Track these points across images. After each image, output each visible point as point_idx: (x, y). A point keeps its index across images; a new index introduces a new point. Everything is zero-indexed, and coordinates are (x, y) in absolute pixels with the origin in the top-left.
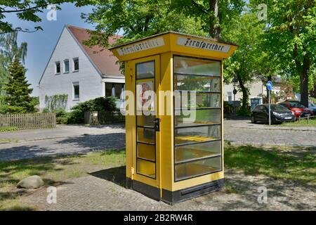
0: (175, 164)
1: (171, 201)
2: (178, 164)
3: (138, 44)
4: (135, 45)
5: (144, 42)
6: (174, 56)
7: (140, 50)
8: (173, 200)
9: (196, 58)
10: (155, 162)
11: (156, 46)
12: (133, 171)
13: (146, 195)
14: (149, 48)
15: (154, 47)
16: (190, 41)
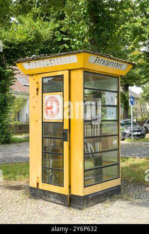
4: (45, 60)
5: (55, 59)
7: (50, 65)
10: (62, 170)
14: (60, 63)
16: (98, 59)
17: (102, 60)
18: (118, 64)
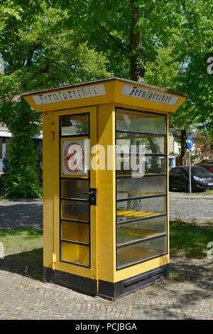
0: (117, 248)
1: (113, 296)
2: (120, 247)
3: (66, 92)
4: (62, 92)
5: (76, 90)
6: (116, 108)
7: (69, 98)
8: (115, 294)
9: (140, 111)
10: (89, 245)
11: (94, 95)
12: (55, 258)
13: (74, 289)
14: (82, 96)
15: (89, 96)
16: (136, 90)
17: (141, 91)
18: (164, 96)
